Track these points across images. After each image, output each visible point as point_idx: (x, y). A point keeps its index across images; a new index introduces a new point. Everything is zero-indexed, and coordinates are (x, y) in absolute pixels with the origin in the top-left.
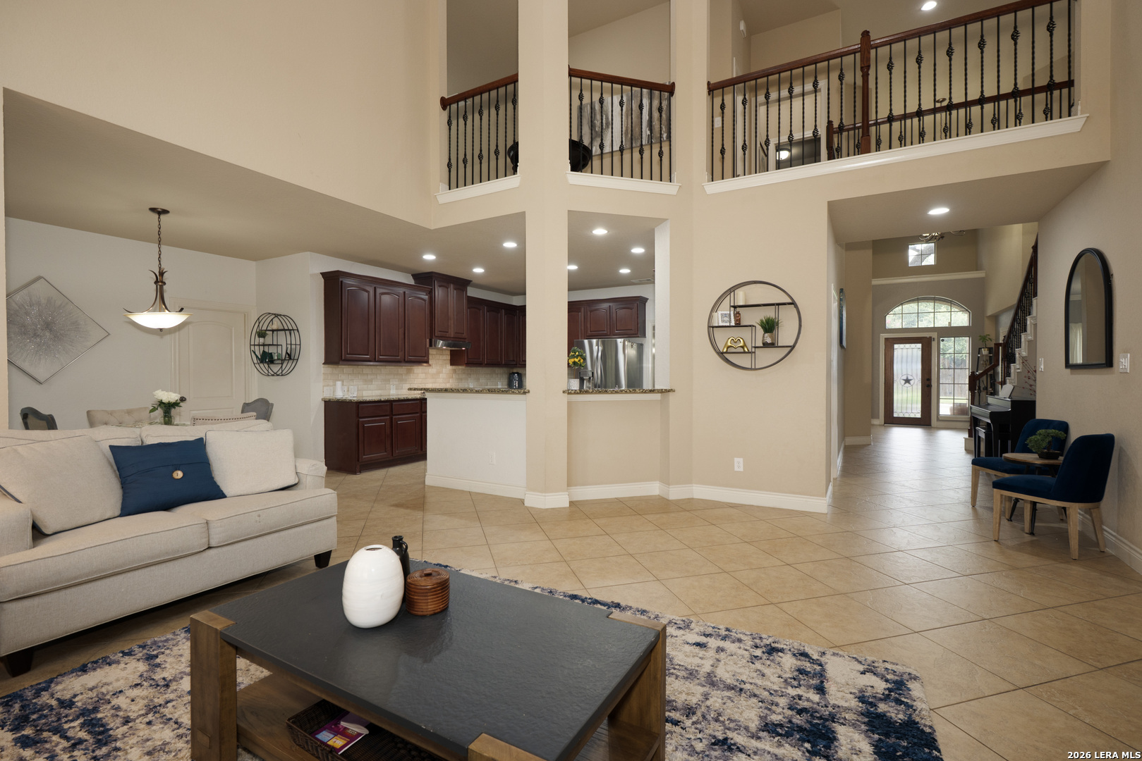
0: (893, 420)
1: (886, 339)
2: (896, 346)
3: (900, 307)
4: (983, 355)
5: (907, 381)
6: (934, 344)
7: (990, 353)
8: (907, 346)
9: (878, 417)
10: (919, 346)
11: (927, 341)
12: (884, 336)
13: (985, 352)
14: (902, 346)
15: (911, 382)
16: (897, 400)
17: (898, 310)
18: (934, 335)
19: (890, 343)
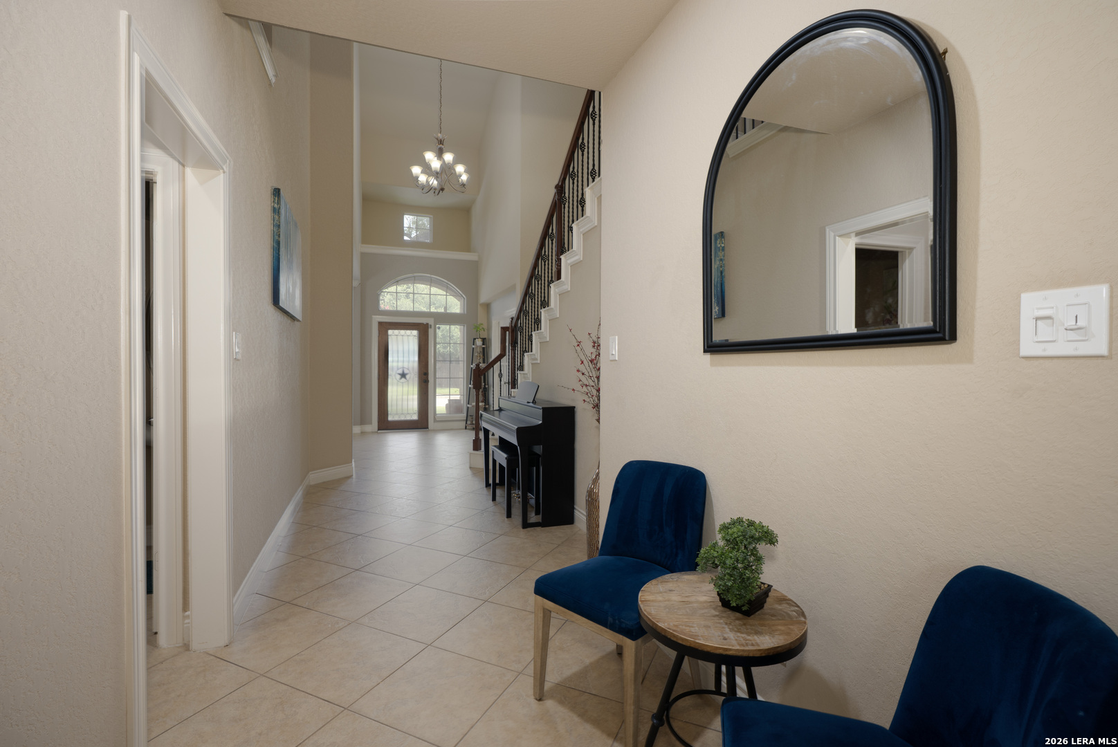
0: (386, 425)
1: (380, 324)
2: (390, 332)
3: (395, 287)
4: (477, 346)
5: (403, 375)
6: (431, 331)
7: (483, 344)
8: (402, 332)
9: (370, 423)
10: (415, 332)
11: (423, 328)
12: (377, 318)
13: (479, 342)
14: (396, 332)
15: (407, 377)
16: (392, 401)
17: (392, 289)
18: (431, 321)
19: (384, 327)
